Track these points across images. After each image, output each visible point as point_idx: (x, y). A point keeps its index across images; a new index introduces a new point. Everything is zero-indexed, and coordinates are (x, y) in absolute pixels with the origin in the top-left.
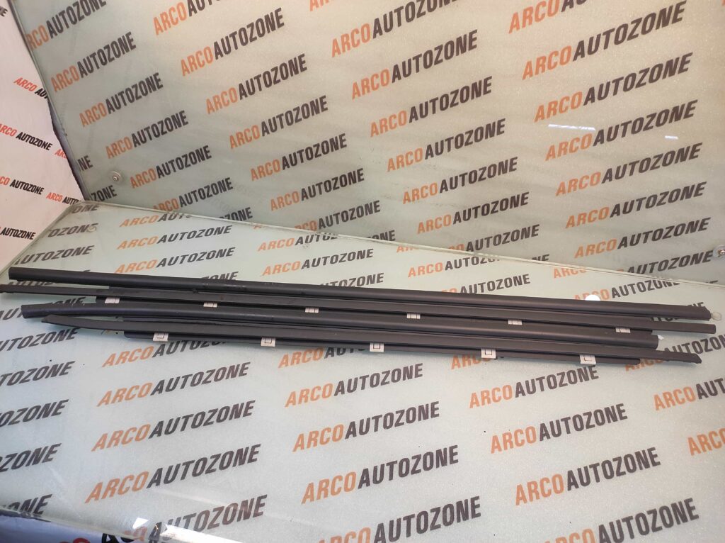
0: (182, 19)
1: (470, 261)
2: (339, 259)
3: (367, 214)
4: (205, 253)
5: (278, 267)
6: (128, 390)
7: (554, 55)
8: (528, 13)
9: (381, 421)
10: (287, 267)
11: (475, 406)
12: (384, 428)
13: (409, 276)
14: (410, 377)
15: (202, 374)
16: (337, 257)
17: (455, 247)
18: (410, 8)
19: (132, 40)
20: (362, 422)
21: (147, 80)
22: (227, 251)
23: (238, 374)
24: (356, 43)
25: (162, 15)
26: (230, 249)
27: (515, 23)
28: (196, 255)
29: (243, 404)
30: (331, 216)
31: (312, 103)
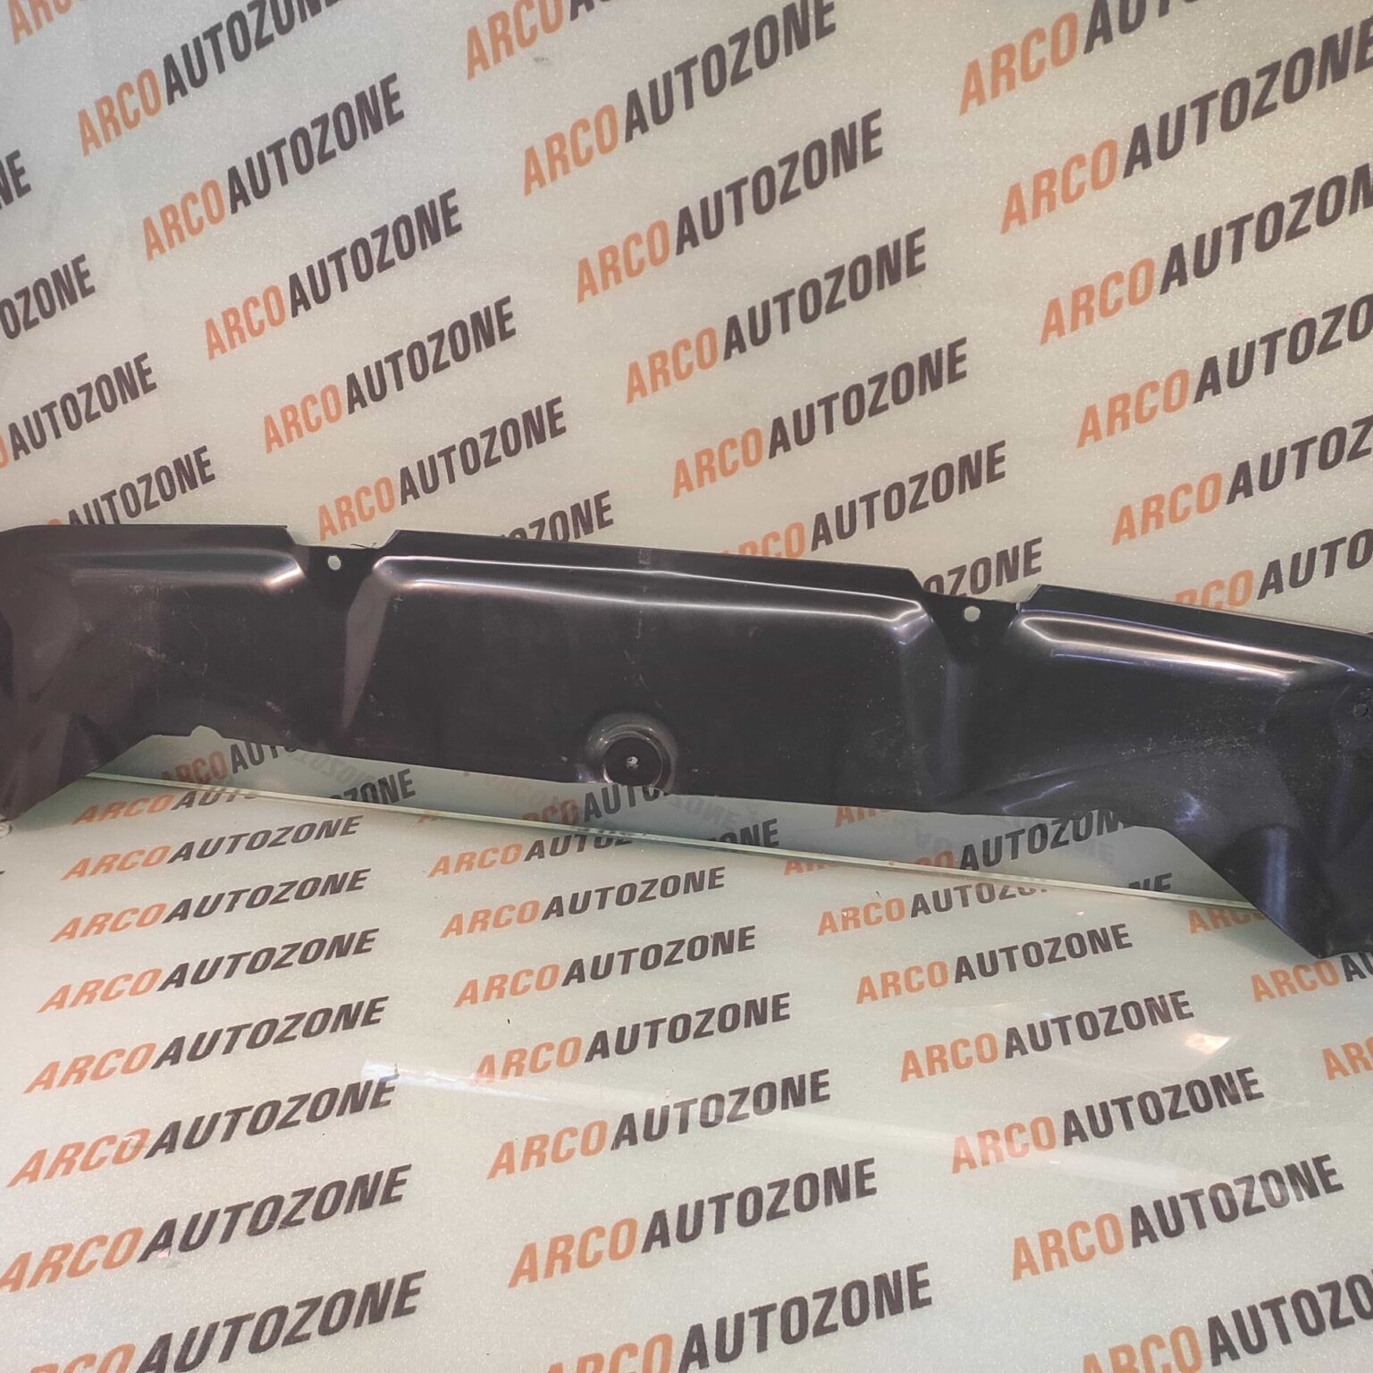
0: (274, 323)
1: (972, 894)
2: (639, 894)
5: (481, 916)
6: (75, 1250)
7: (1148, 390)
8: (1083, 298)
9: (774, 1320)
10: (506, 914)
11: (1026, 1272)
12: (786, 1342)
13: (821, 932)
14: (844, 1196)
15: (278, 1201)
16: (633, 887)
17: (933, 862)
18: (810, 291)
19: (149, 371)
20: (721, 1324)
21: (178, 463)
23: (378, 1198)
24: (683, 369)
25: (225, 315)
26: (357, 873)
27: (1053, 322)
28: (269, 889)
29: (390, 1284)
31: (576, 508)
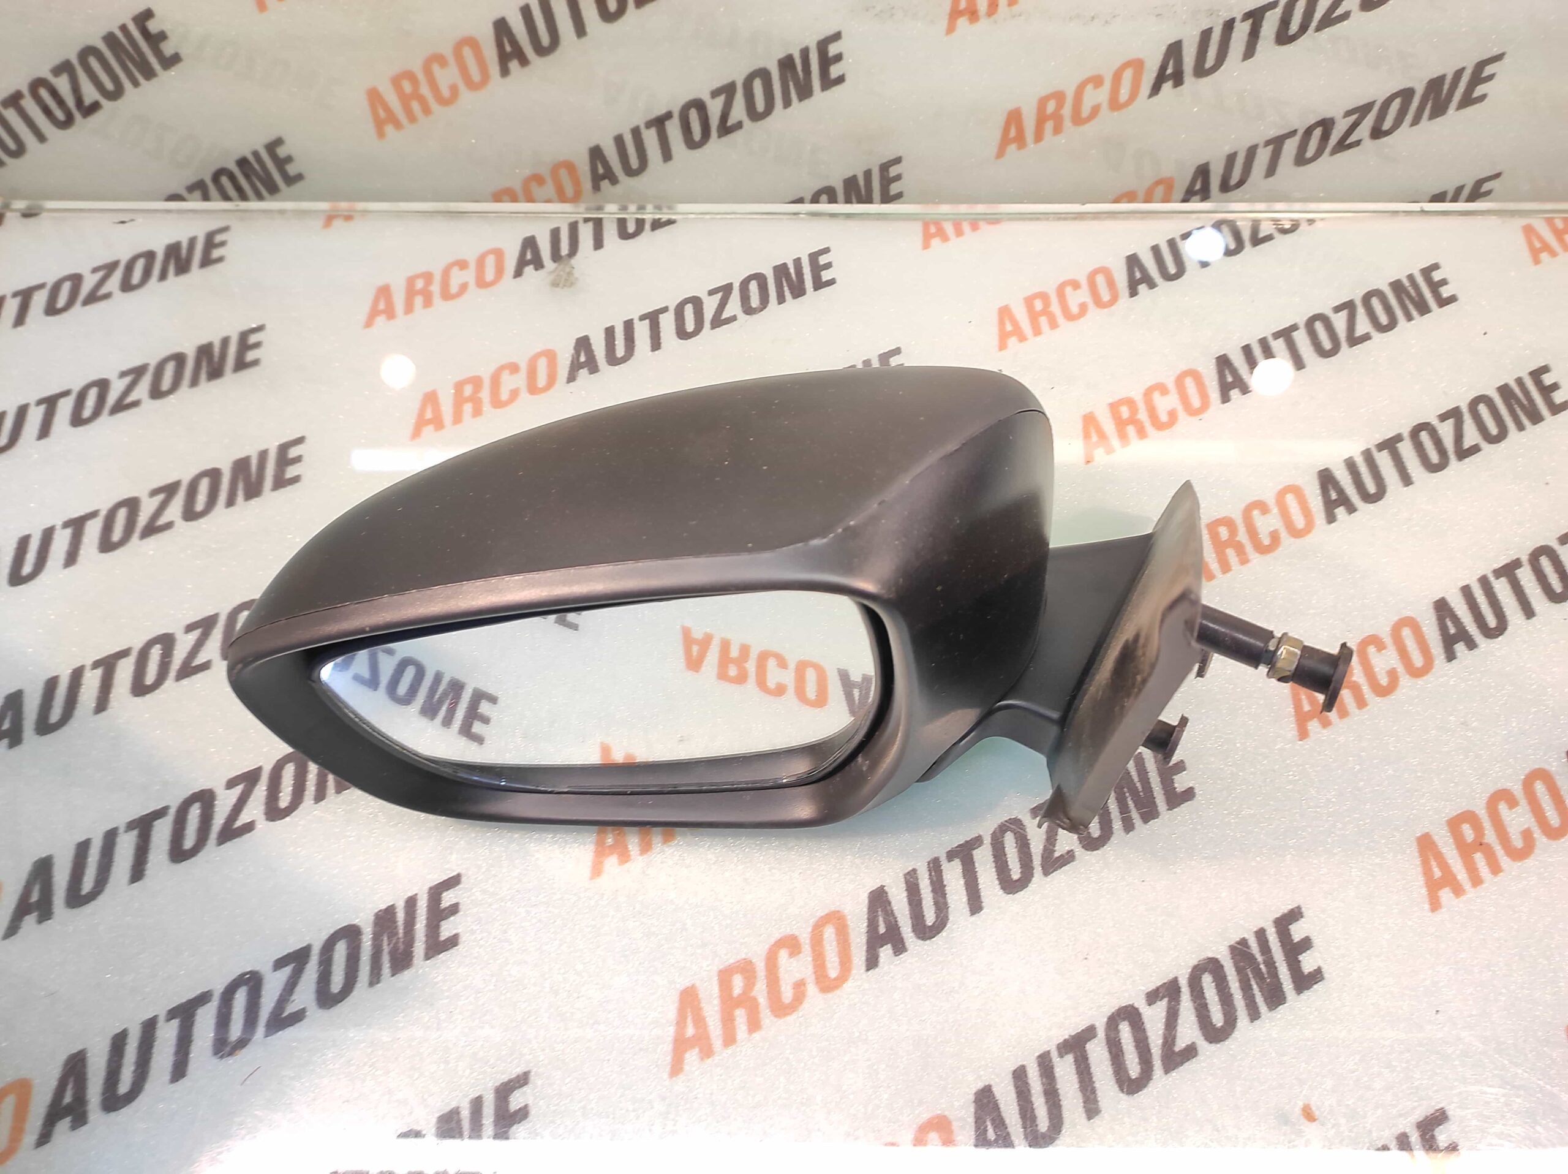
3: (787, 103)
4: (138, 372)
22: (232, 350)
30: (636, 132)
